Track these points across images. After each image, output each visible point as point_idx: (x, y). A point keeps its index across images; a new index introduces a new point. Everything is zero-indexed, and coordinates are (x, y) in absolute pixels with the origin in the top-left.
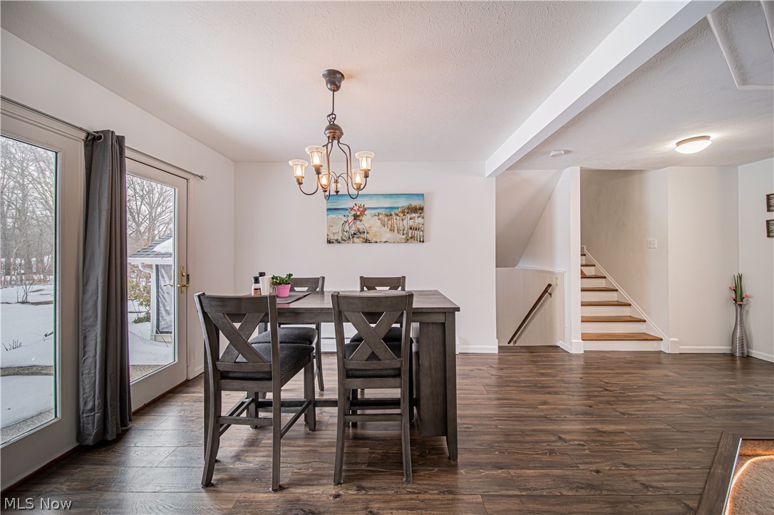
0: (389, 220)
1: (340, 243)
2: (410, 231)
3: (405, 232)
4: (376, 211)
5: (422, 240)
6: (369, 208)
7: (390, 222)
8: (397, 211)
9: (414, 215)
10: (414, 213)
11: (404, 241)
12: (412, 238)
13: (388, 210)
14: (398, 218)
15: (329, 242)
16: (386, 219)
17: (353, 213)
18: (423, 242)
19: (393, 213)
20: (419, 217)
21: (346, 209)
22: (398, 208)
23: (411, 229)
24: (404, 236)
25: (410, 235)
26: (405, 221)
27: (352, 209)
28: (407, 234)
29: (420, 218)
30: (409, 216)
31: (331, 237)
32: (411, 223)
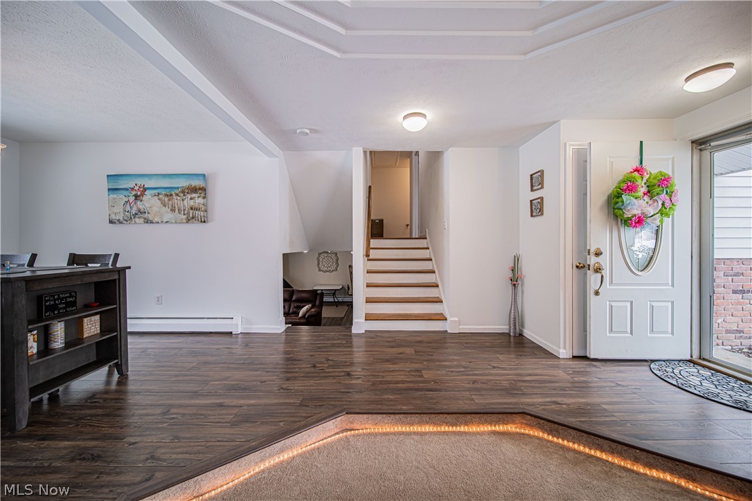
0: (169, 200)
1: (122, 223)
2: (191, 212)
3: (186, 212)
4: (156, 191)
5: (203, 220)
6: (149, 188)
7: (170, 202)
8: (177, 191)
9: (194, 195)
10: (195, 193)
11: (184, 221)
12: (193, 218)
13: (168, 190)
14: (179, 198)
15: (111, 222)
16: (166, 199)
17: (134, 193)
18: (204, 222)
19: (173, 193)
20: (199, 197)
21: (126, 189)
22: (178, 188)
23: (192, 209)
24: (185, 217)
25: (191, 216)
26: (185, 201)
27: (133, 189)
28: (188, 214)
29: (200, 199)
30: (189, 196)
31: (113, 217)
32: (192, 203)
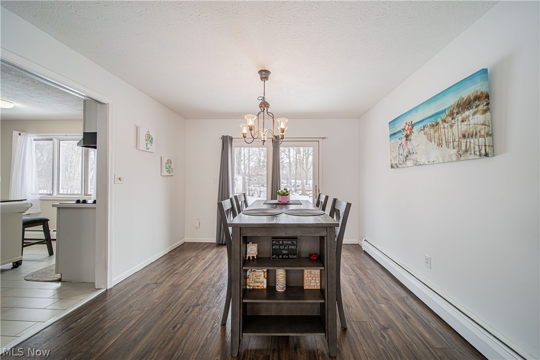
0: (435, 132)
1: (397, 167)
2: (464, 141)
3: (456, 144)
4: (421, 125)
5: (483, 152)
6: (416, 124)
7: (437, 134)
8: (443, 116)
9: (467, 113)
10: (468, 109)
11: (454, 158)
12: (466, 151)
13: (433, 119)
14: (446, 125)
15: (392, 167)
16: (432, 131)
17: (405, 133)
18: (486, 155)
19: (439, 120)
20: (474, 114)
21: (400, 132)
22: (444, 111)
23: (464, 136)
24: (455, 151)
25: (463, 148)
26: (455, 127)
27: (404, 129)
28: (459, 146)
29: (477, 115)
30: (460, 117)
31: (394, 162)
32: (464, 127)
